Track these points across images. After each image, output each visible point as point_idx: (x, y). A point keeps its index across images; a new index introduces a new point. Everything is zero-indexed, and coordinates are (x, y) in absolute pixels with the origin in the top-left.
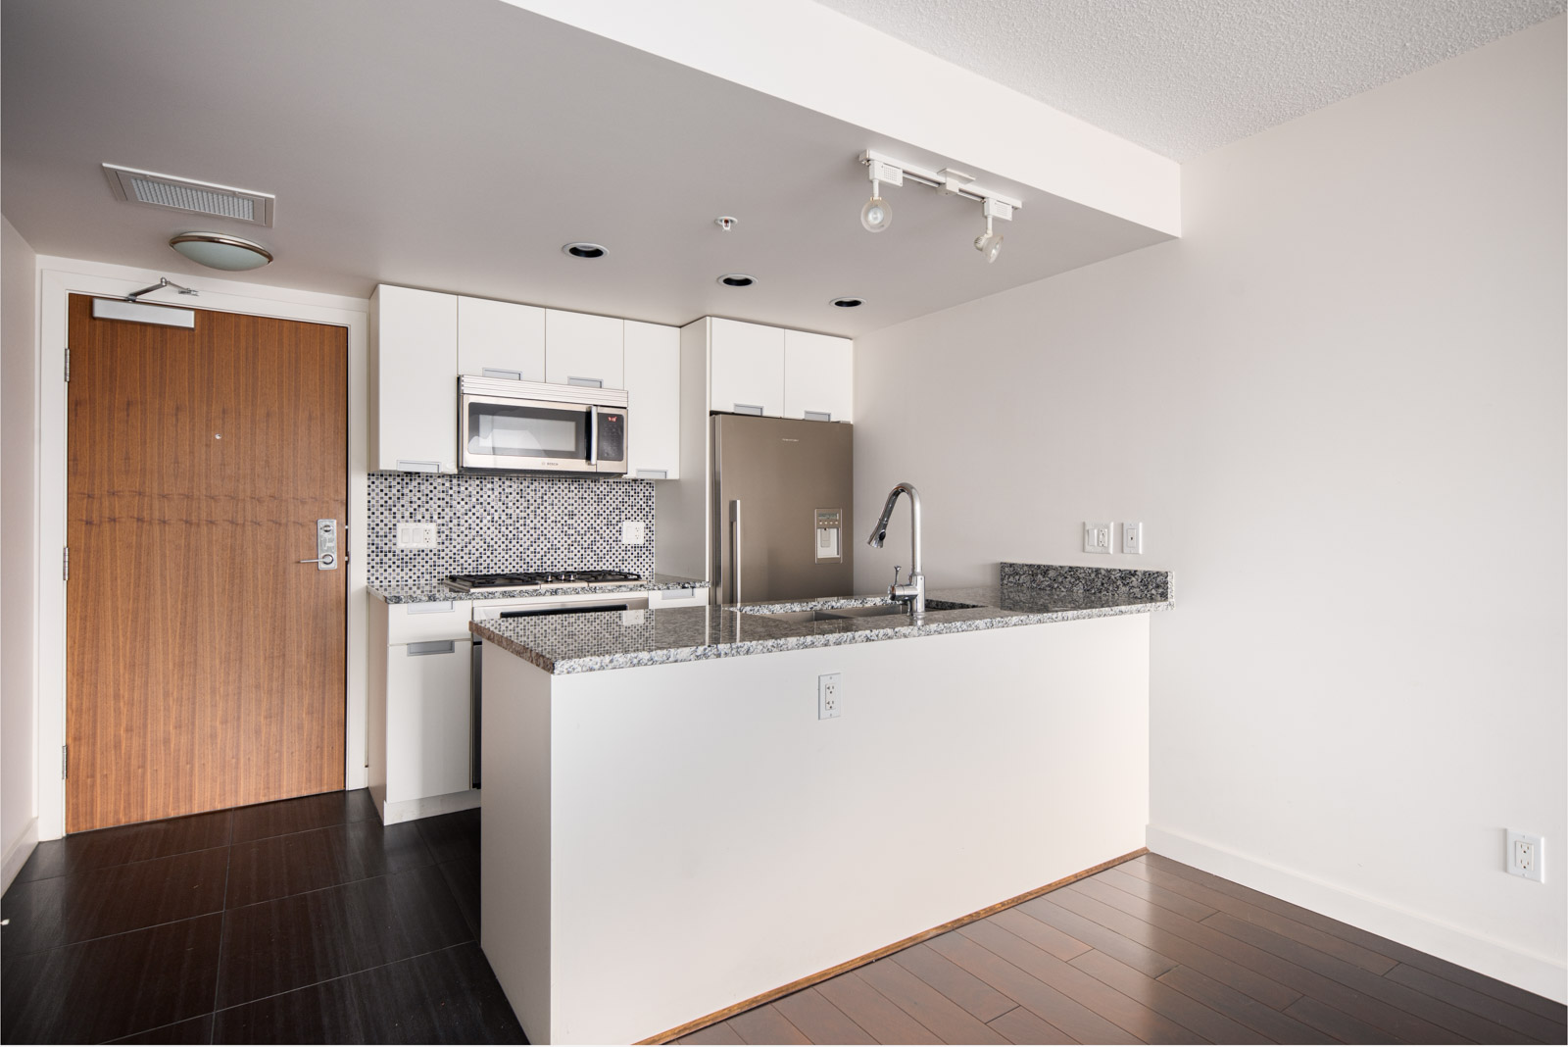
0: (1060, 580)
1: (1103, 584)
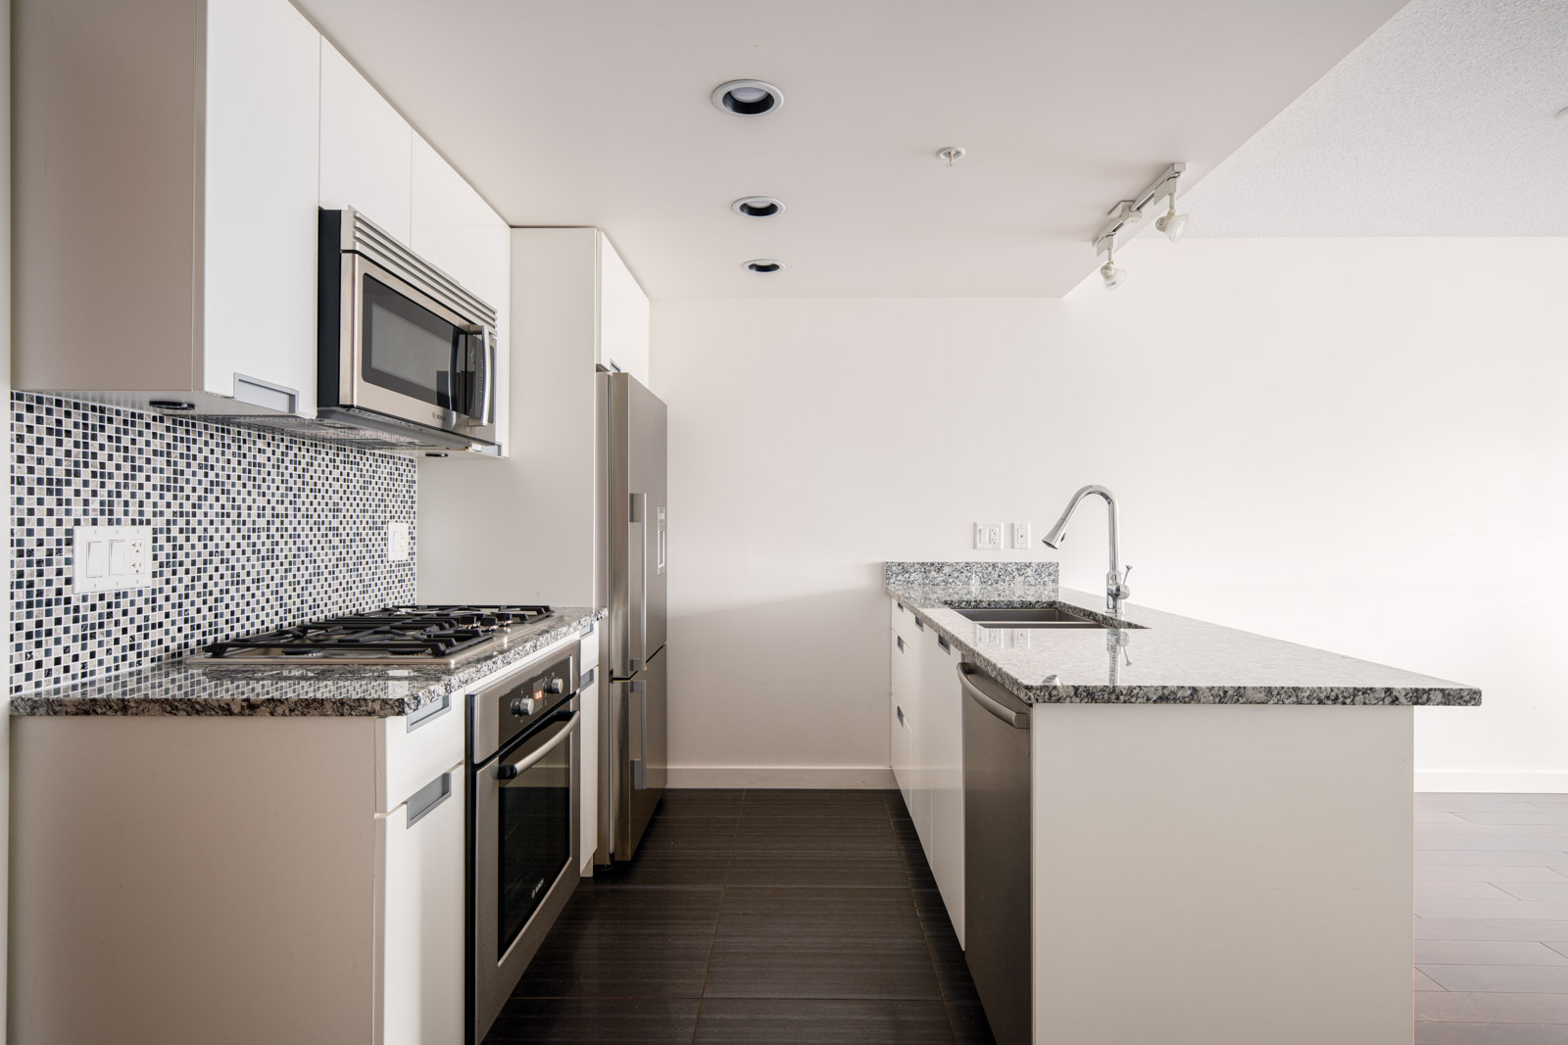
0: (956, 574)
1: (999, 576)
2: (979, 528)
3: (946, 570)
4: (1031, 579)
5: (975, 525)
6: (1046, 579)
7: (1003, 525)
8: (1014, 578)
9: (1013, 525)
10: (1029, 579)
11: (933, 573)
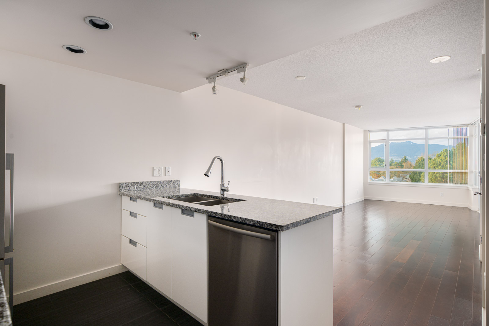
0: (147, 186)
1: (162, 186)
2: (154, 169)
3: (144, 184)
4: (172, 186)
5: (153, 168)
6: (176, 186)
7: (162, 168)
8: (166, 186)
9: (166, 168)
10: (171, 186)
11: (139, 186)
